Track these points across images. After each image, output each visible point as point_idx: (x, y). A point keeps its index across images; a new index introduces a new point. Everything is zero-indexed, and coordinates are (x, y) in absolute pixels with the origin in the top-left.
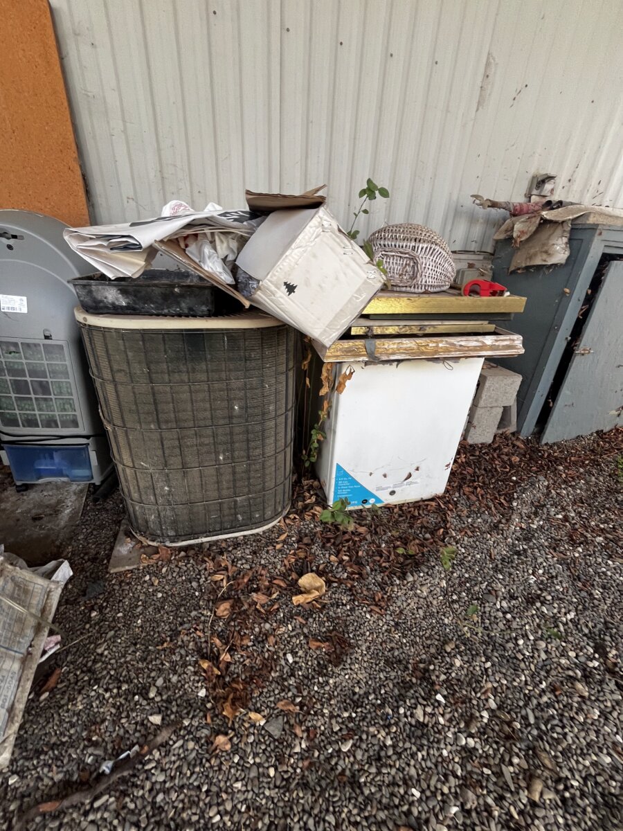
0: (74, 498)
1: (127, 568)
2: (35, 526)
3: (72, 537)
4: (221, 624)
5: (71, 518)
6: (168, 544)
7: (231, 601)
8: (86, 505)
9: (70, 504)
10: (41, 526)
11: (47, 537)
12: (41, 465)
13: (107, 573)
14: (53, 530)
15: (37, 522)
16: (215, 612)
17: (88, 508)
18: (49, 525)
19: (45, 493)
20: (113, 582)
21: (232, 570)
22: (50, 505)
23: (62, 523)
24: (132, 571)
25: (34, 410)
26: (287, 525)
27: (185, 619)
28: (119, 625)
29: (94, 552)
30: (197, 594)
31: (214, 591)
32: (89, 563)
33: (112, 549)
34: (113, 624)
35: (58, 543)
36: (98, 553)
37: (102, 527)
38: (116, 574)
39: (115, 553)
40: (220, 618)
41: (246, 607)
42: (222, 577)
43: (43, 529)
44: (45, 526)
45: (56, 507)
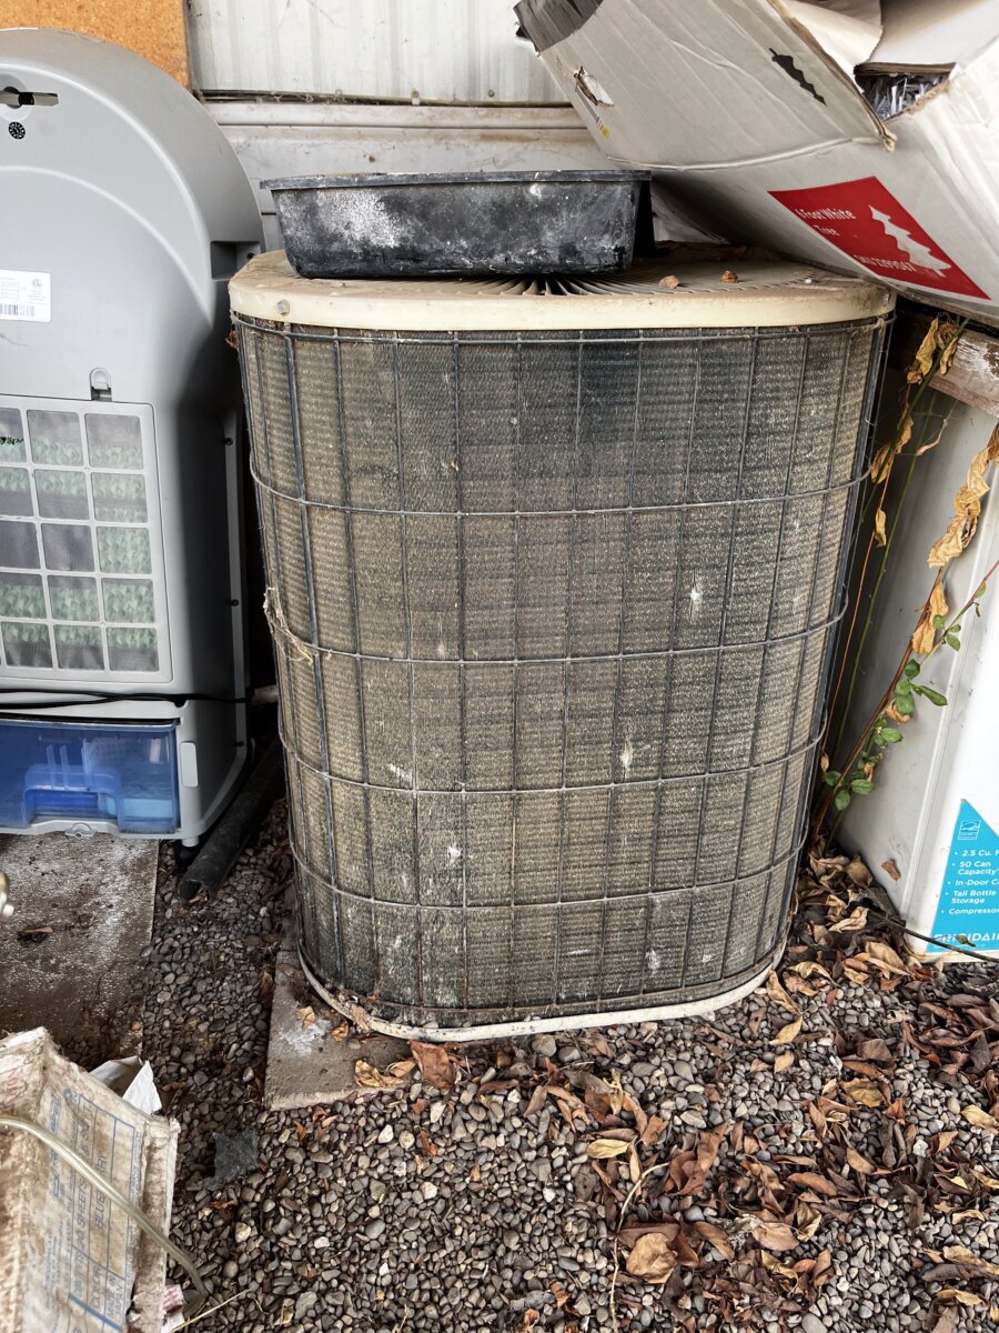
0: (124, 882)
1: (321, 1098)
2: (31, 959)
3: (141, 996)
4: (648, 1301)
5: (127, 940)
6: (433, 1032)
7: (669, 1229)
8: (162, 906)
9: (115, 900)
10: (46, 959)
11: (67, 990)
12: (46, 779)
13: (262, 1110)
14: (83, 972)
15: (36, 949)
16: (623, 1262)
17: (169, 914)
18: (69, 960)
19: (43, 867)
20: (284, 1139)
21: (650, 1129)
22: (60, 898)
23: (105, 955)
24: (333, 1109)
25: (41, 614)
26: (797, 997)
27: (529, 1276)
28: (327, 1276)
29: (209, 1046)
30: (549, 1195)
31: (603, 1193)
32: (199, 1078)
33: (263, 1037)
34: (307, 1271)
35: (100, 1011)
36: (219, 1048)
37: (216, 971)
38: (288, 1113)
39: (275, 1048)
40: (643, 1281)
41: (720, 1253)
42: (622, 1147)
43: (54, 969)
44: (59, 961)
45: (79, 905)
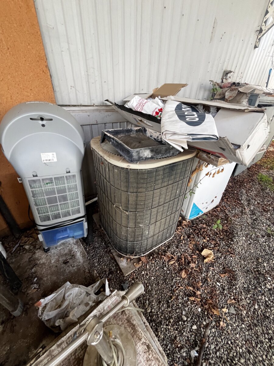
0: (76, 247)
2: (68, 266)
3: (92, 266)
4: (186, 281)
5: (84, 257)
6: (142, 255)
7: (184, 270)
9: (76, 250)
10: (71, 265)
11: (79, 269)
13: (124, 277)
14: (80, 265)
16: (181, 277)
17: (88, 249)
18: (76, 264)
19: (59, 249)
20: (130, 280)
21: (176, 258)
22: (66, 253)
23: (81, 261)
24: (134, 272)
25: (58, 210)
26: (180, 232)
27: (172, 284)
28: (148, 297)
29: (108, 269)
30: (168, 272)
31: (174, 269)
32: (111, 275)
33: (117, 265)
34: (145, 298)
35: (87, 271)
37: (101, 257)
38: (128, 275)
39: (121, 267)
40: (185, 278)
41: (190, 270)
42: (174, 262)
43: (74, 267)
44: (74, 265)
45: (71, 253)
